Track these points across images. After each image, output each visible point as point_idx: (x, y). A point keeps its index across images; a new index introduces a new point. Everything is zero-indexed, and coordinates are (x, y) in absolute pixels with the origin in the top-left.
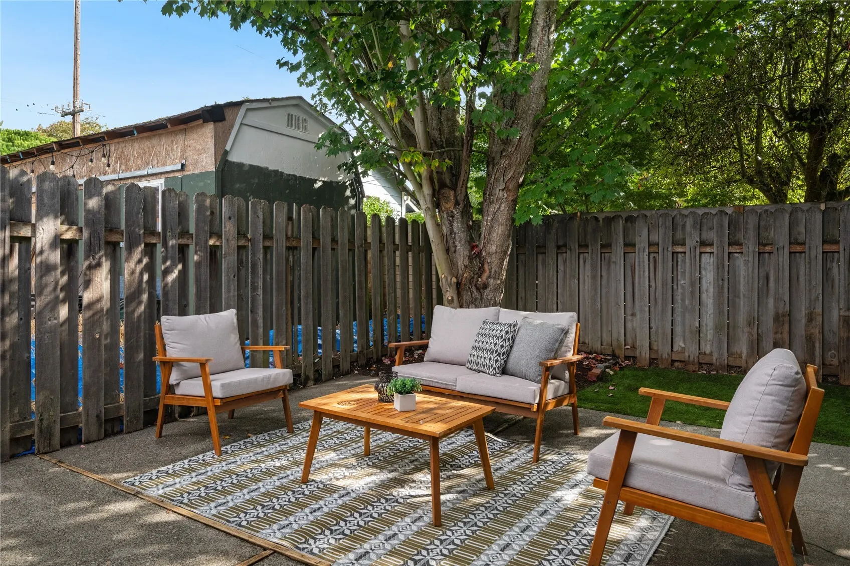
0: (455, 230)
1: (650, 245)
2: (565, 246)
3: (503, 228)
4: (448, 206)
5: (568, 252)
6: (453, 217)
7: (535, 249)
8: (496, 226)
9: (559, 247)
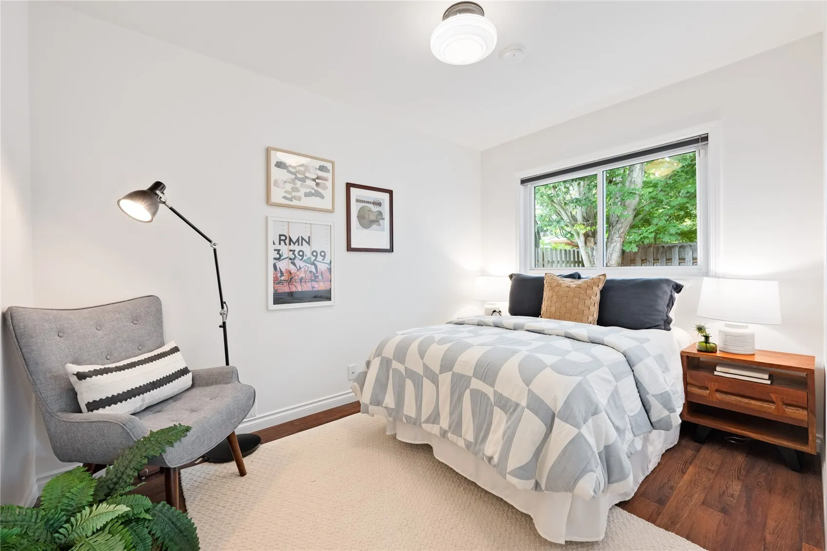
0: (594, 255)
1: (693, 259)
2: (646, 259)
3: (618, 253)
4: (591, 245)
5: (648, 262)
6: (593, 249)
7: (629, 261)
8: (614, 253)
9: (642, 260)
